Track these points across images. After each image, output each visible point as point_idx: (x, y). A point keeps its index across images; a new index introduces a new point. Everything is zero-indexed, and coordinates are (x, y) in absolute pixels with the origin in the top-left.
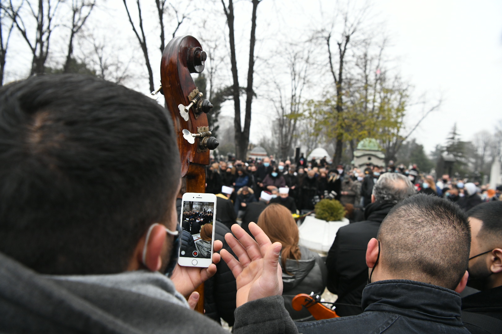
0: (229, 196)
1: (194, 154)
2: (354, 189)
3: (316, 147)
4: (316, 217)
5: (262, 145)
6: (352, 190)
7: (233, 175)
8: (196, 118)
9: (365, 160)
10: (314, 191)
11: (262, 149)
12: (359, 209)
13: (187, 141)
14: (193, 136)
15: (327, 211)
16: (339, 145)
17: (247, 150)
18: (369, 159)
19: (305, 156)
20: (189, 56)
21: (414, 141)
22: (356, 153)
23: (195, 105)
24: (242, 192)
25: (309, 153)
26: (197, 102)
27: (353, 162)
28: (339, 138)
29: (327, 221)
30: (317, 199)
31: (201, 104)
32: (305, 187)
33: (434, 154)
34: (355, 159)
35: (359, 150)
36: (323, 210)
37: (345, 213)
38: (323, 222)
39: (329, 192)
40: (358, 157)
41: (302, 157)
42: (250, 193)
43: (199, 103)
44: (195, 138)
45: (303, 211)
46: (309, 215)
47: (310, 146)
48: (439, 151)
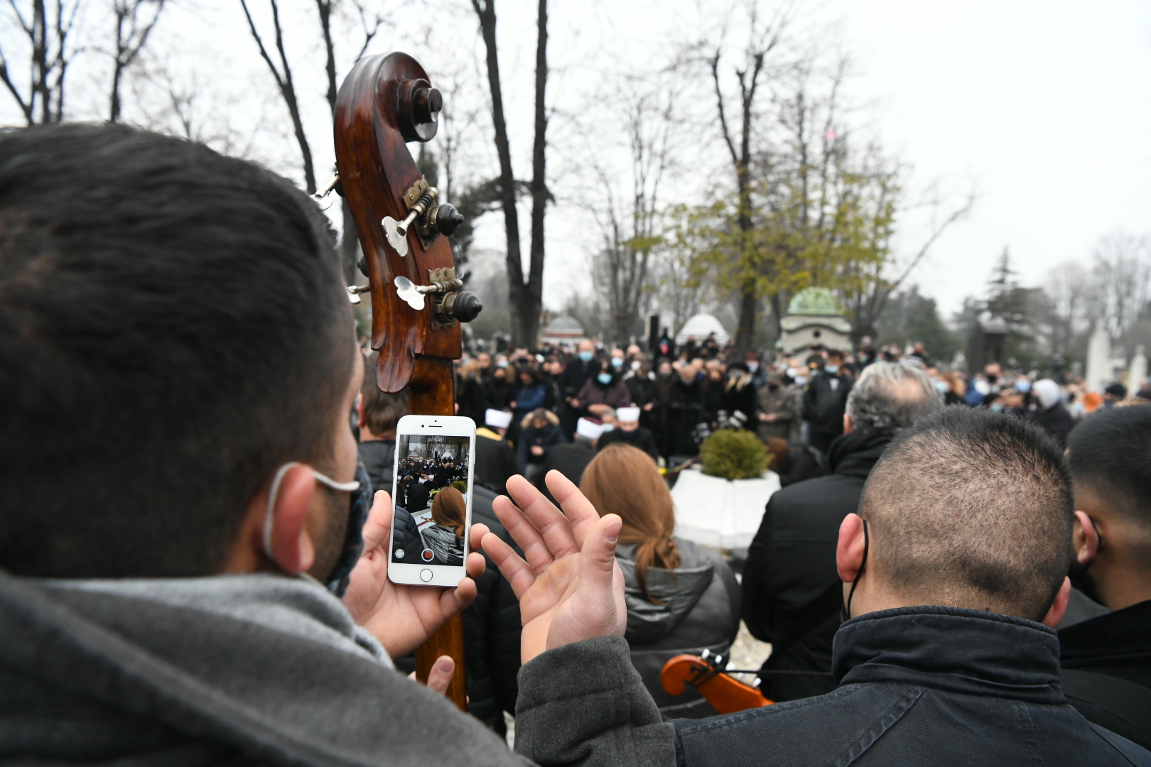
0: (502, 433)
1: (424, 333)
3: (694, 313)
4: (703, 472)
5: (572, 312)
7: (509, 385)
8: (425, 248)
9: (807, 338)
10: (697, 412)
11: (572, 321)
12: (799, 450)
13: (406, 303)
14: (421, 292)
15: (728, 457)
16: (748, 306)
17: (538, 326)
18: (817, 335)
19: (671, 334)
20: (401, 101)
21: (915, 289)
22: (787, 324)
23: (421, 218)
24: (532, 421)
25: (679, 327)
26: (425, 211)
27: (779, 344)
28: (748, 290)
29: (730, 479)
30: (703, 430)
31: (434, 216)
32: (675, 405)
33: (960, 318)
34: (784, 336)
35: (792, 315)
36: (720, 455)
37: (768, 459)
38: (721, 482)
39: (730, 414)
40: (791, 332)
41: (665, 336)
42: (550, 424)
43: (431, 213)
44: (424, 295)
45: (673, 460)
46: (688, 468)
47: (681, 311)
48: (972, 311)
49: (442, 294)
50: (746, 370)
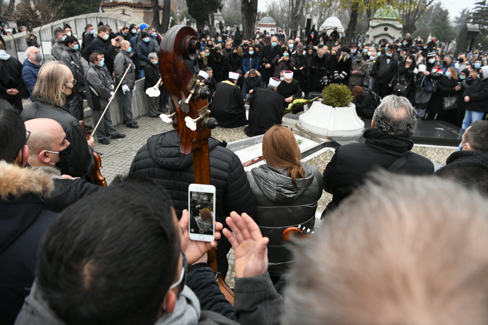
0: (236, 82)
1: (197, 134)
2: (364, 69)
3: (329, 15)
4: (322, 102)
5: (271, 13)
6: (362, 70)
7: (240, 56)
8: (196, 104)
9: (381, 30)
10: (323, 70)
11: (271, 18)
12: (368, 92)
13: (189, 128)
14: (195, 122)
15: (334, 97)
16: (354, 15)
17: (255, 20)
18: (386, 29)
19: (316, 28)
20: (184, 49)
21: (438, 5)
22: (372, 23)
23: (194, 95)
24: (249, 74)
25: (321, 22)
26: (195, 92)
27: (367, 33)
28: (354, 9)
29: (334, 107)
32: (314, 67)
33: (459, 20)
34: (370, 29)
35: (375, 19)
36: (330, 96)
37: (352, 98)
38: (331, 107)
39: (340, 72)
40: (373, 27)
41: (313, 29)
42: (257, 76)
43: (198, 91)
46: (316, 100)
47: (323, 13)
48: (465, 17)
49: (203, 119)
50: (349, 51)
